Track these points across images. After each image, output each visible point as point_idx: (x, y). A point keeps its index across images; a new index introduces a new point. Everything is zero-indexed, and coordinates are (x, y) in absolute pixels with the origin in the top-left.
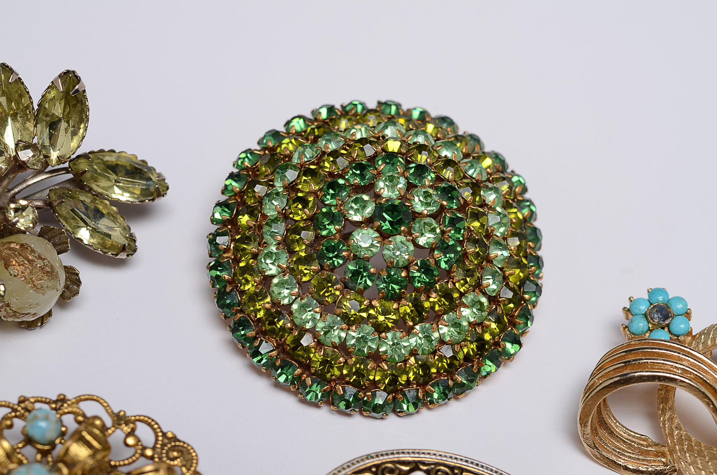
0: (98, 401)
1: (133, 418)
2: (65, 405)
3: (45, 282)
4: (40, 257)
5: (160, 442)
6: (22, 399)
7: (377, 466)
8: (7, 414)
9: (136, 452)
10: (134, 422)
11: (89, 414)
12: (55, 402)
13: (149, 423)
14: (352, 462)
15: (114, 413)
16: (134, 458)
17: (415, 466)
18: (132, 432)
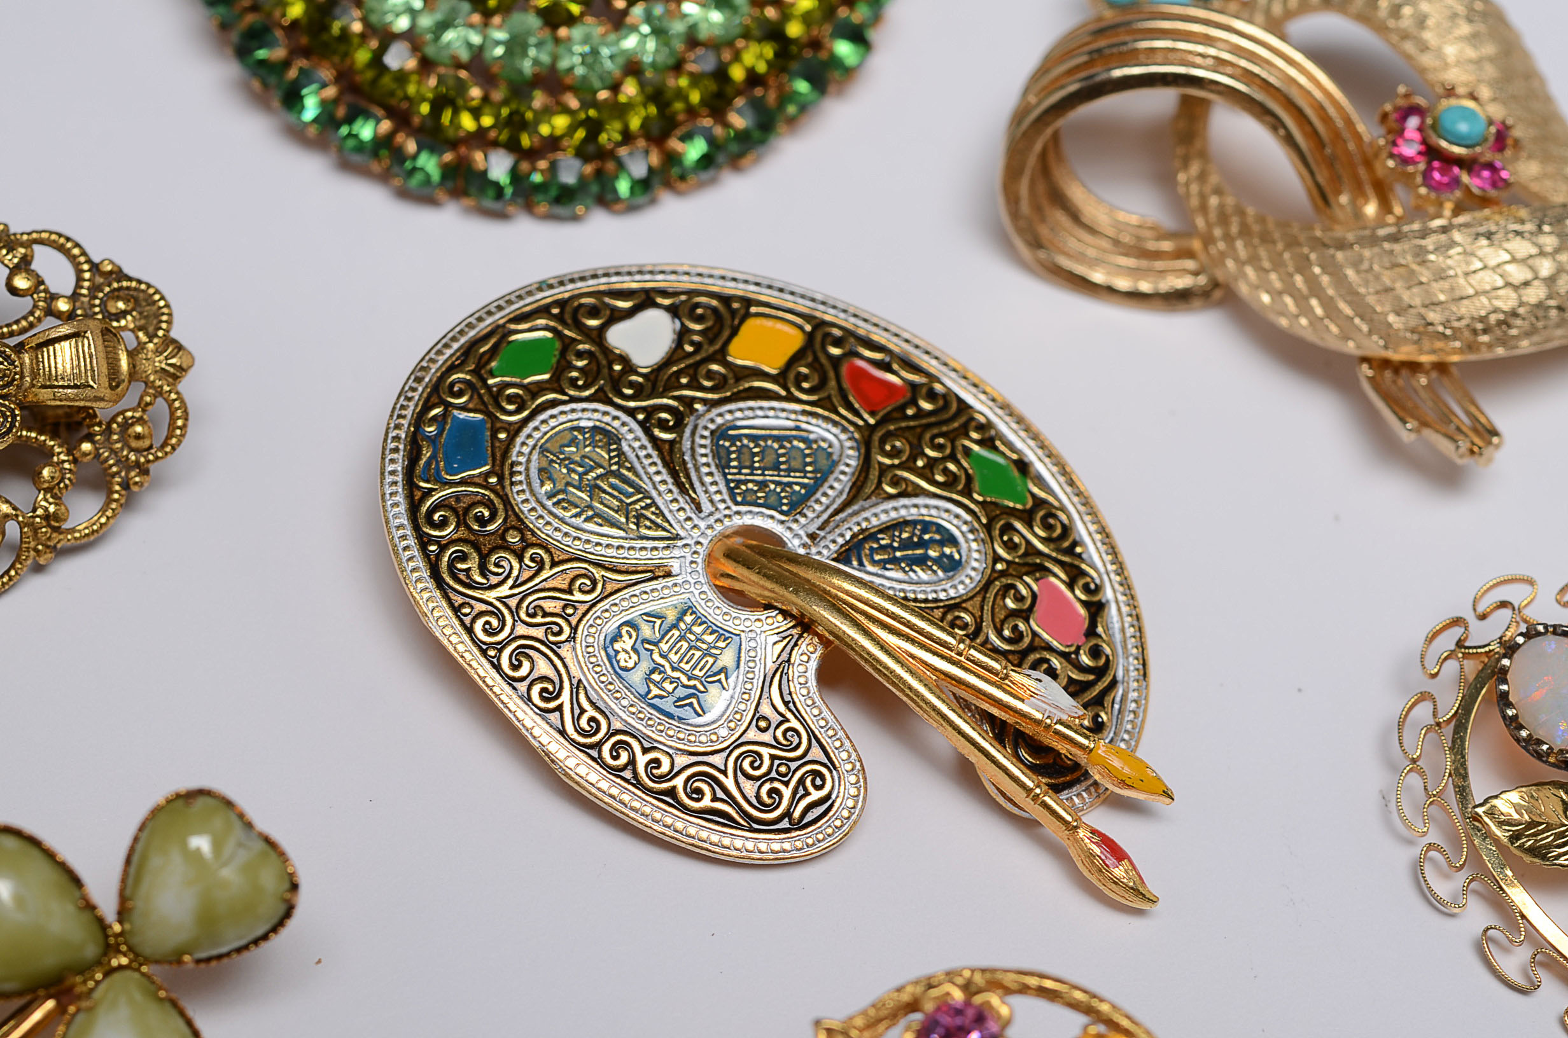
1: (25, 237)
5: (86, 284)
7: (561, 304)
9: (35, 306)
10: (28, 245)
13: (62, 245)
14: (507, 298)
16: (31, 318)
17: (645, 300)
18: (24, 265)
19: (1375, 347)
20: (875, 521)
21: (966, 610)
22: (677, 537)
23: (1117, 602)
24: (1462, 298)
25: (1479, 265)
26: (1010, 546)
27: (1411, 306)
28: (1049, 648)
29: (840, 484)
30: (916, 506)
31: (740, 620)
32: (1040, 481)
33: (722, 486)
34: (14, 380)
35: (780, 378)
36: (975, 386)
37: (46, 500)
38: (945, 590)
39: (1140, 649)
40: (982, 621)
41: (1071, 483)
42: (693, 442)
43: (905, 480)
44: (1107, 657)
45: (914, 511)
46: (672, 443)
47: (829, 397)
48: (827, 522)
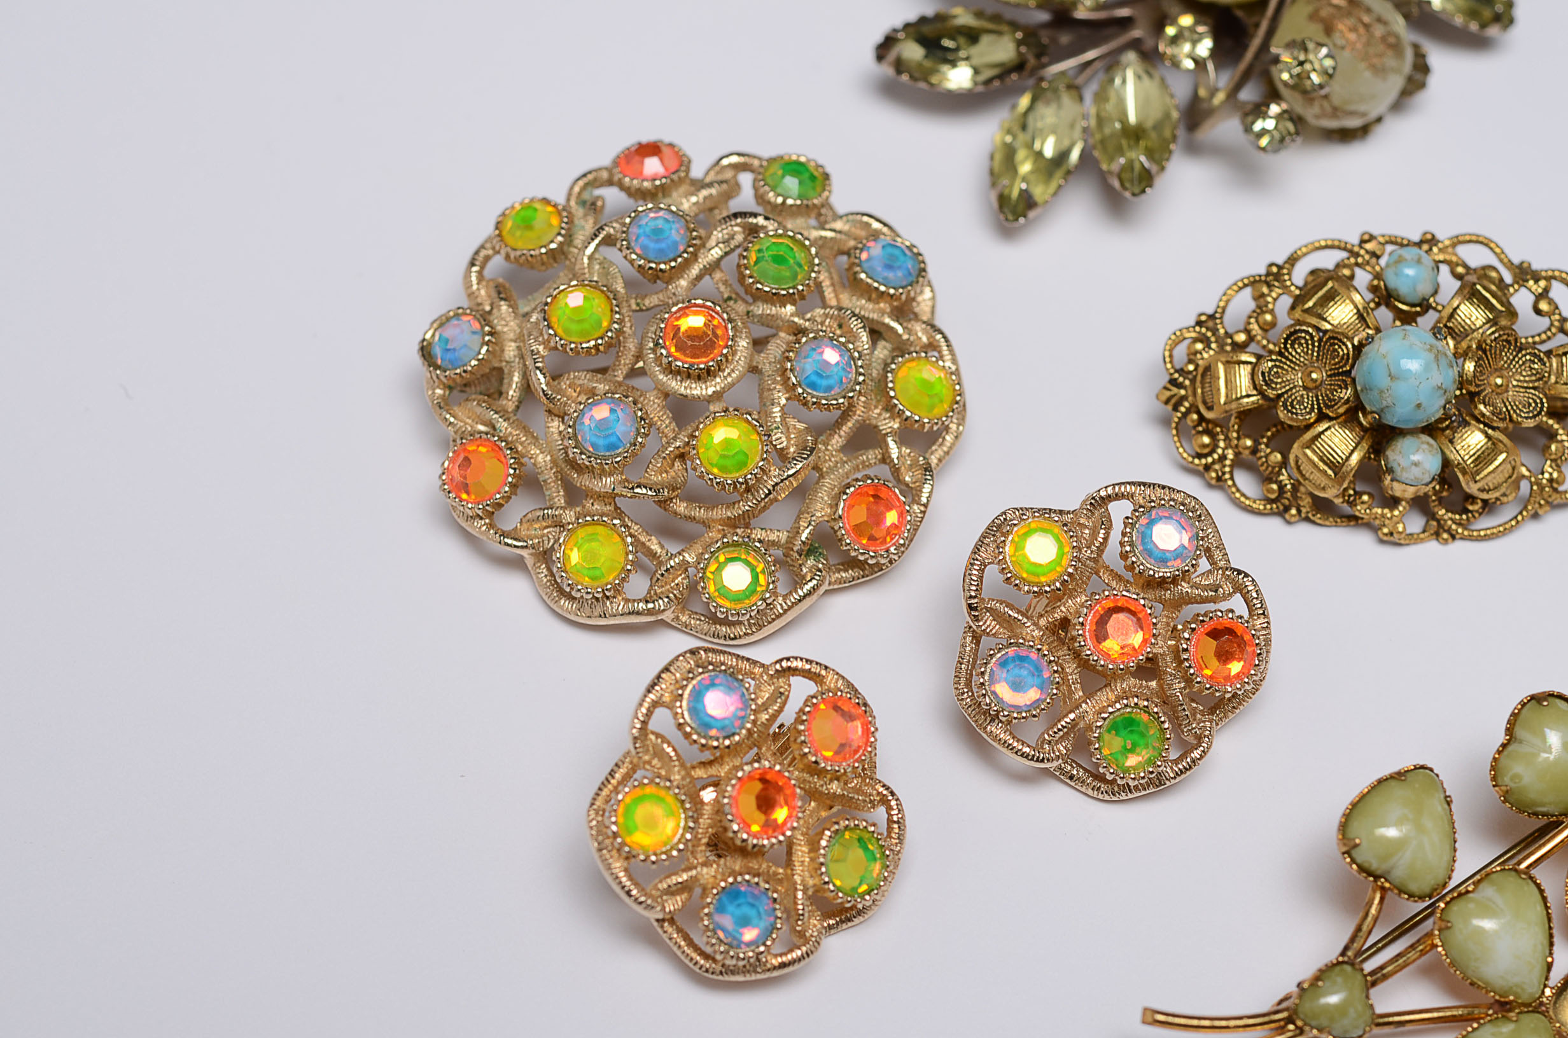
0: (1486, 245)
1: (1544, 273)
2: (1435, 249)
3: (1390, 61)
4: (1379, 20)
6: (1366, 237)
8: (1343, 261)
9: (1552, 325)
10: (1548, 279)
11: (1473, 263)
12: (1419, 244)
15: (1512, 264)
16: (1549, 333)
18: (1544, 295)
34: (1544, 376)
37: (1551, 466)
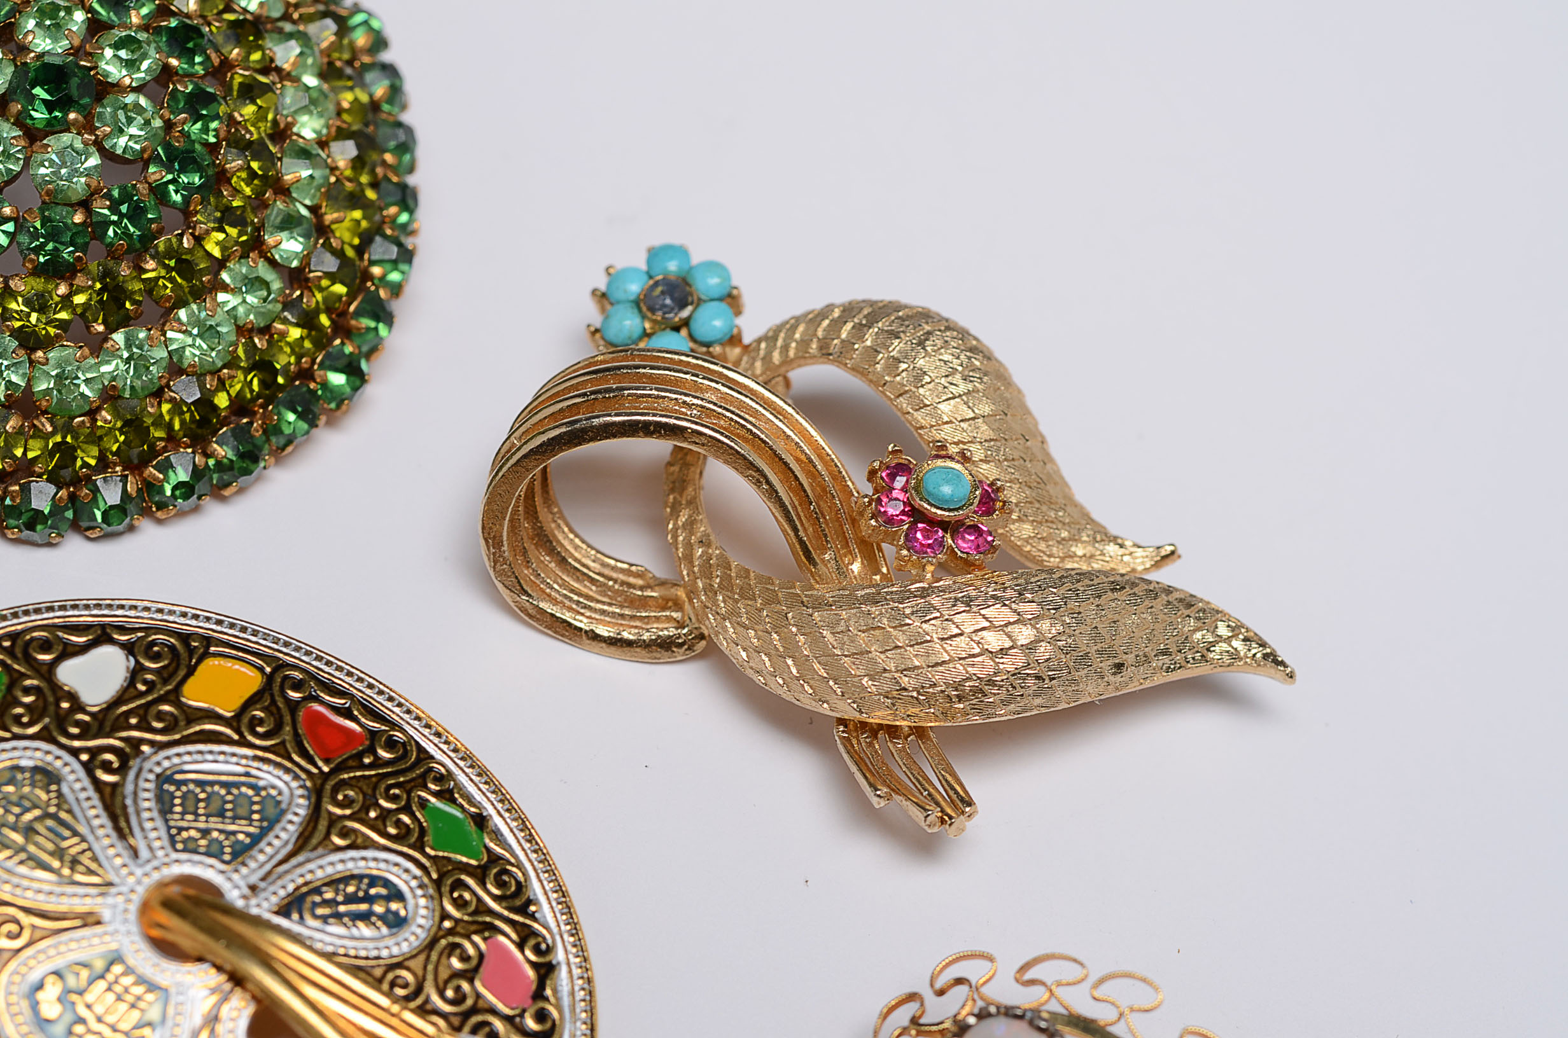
7: (13, 636)
17: (102, 635)
19: (849, 712)
20: (320, 874)
21: (408, 969)
22: (110, 884)
23: (568, 964)
24: (937, 664)
25: (956, 631)
26: (460, 904)
27: (885, 670)
28: (493, 1011)
29: (286, 833)
30: (364, 859)
31: (169, 973)
32: (497, 836)
33: (163, 832)
35: (234, 722)
36: (438, 735)
38: (387, 947)
39: (589, 1014)
40: (424, 979)
41: (531, 839)
42: (136, 785)
43: (355, 831)
44: (554, 1021)
45: (362, 863)
46: (114, 786)
47: (283, 743)
48: (269, 873)
